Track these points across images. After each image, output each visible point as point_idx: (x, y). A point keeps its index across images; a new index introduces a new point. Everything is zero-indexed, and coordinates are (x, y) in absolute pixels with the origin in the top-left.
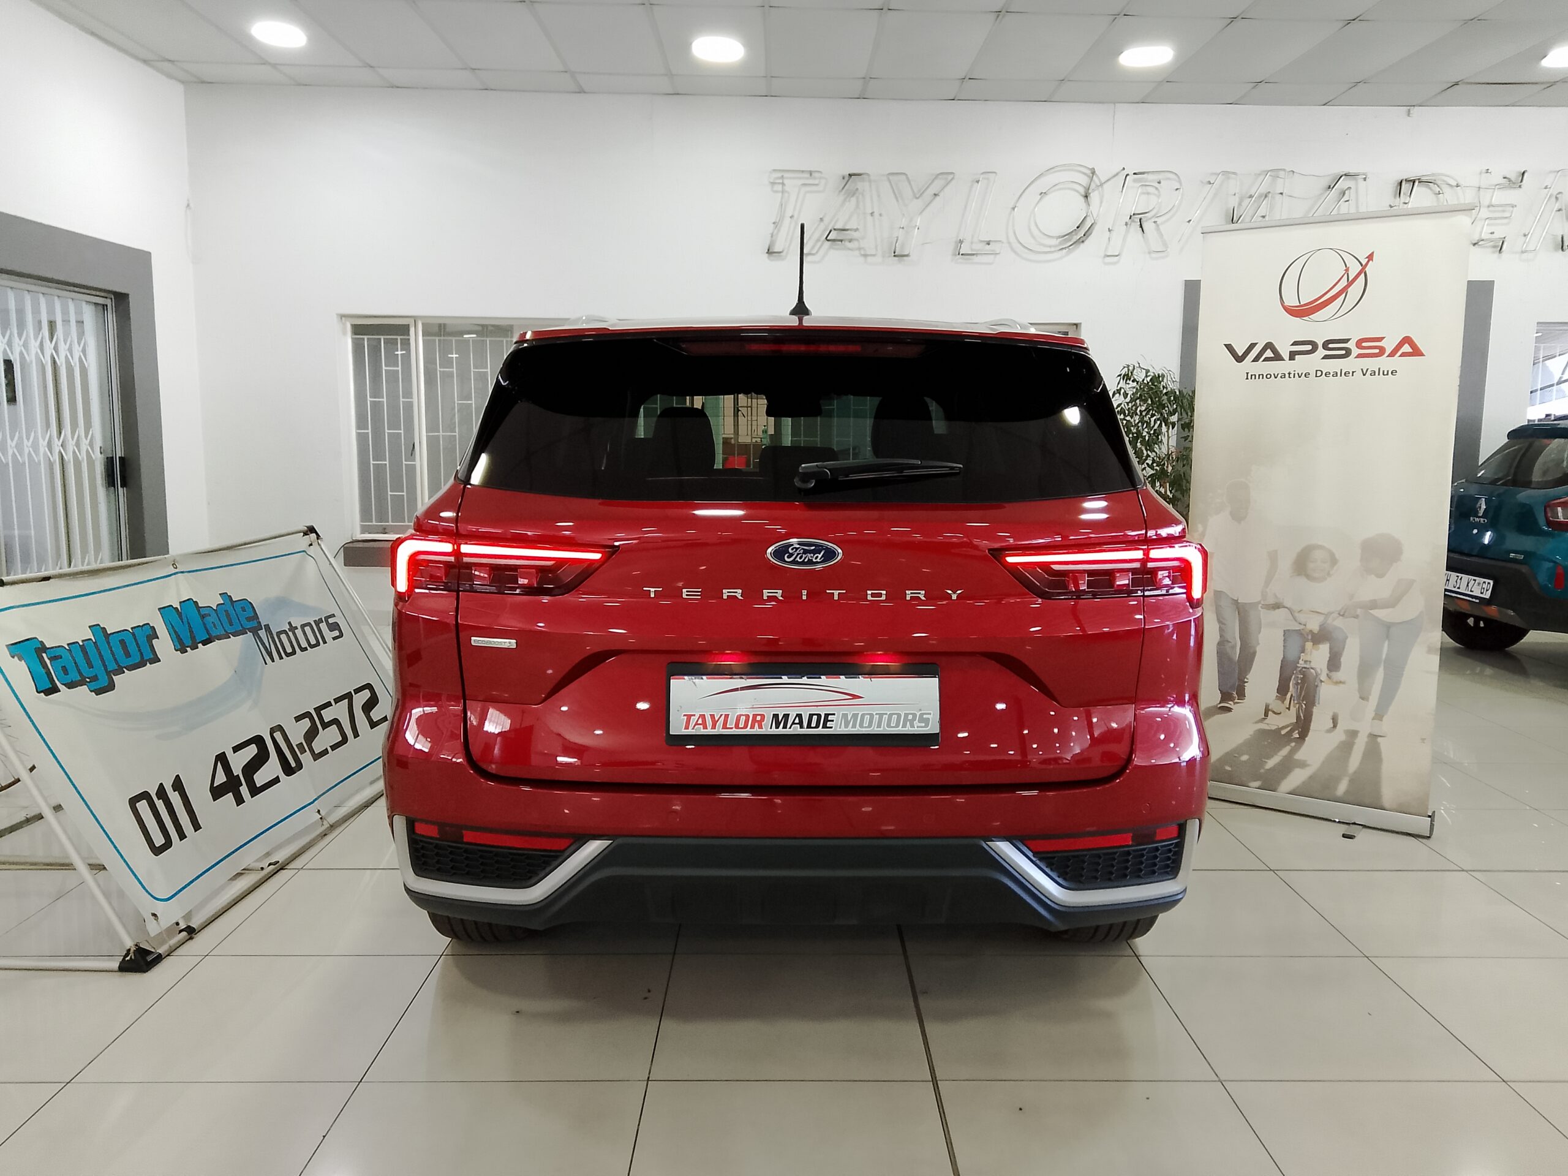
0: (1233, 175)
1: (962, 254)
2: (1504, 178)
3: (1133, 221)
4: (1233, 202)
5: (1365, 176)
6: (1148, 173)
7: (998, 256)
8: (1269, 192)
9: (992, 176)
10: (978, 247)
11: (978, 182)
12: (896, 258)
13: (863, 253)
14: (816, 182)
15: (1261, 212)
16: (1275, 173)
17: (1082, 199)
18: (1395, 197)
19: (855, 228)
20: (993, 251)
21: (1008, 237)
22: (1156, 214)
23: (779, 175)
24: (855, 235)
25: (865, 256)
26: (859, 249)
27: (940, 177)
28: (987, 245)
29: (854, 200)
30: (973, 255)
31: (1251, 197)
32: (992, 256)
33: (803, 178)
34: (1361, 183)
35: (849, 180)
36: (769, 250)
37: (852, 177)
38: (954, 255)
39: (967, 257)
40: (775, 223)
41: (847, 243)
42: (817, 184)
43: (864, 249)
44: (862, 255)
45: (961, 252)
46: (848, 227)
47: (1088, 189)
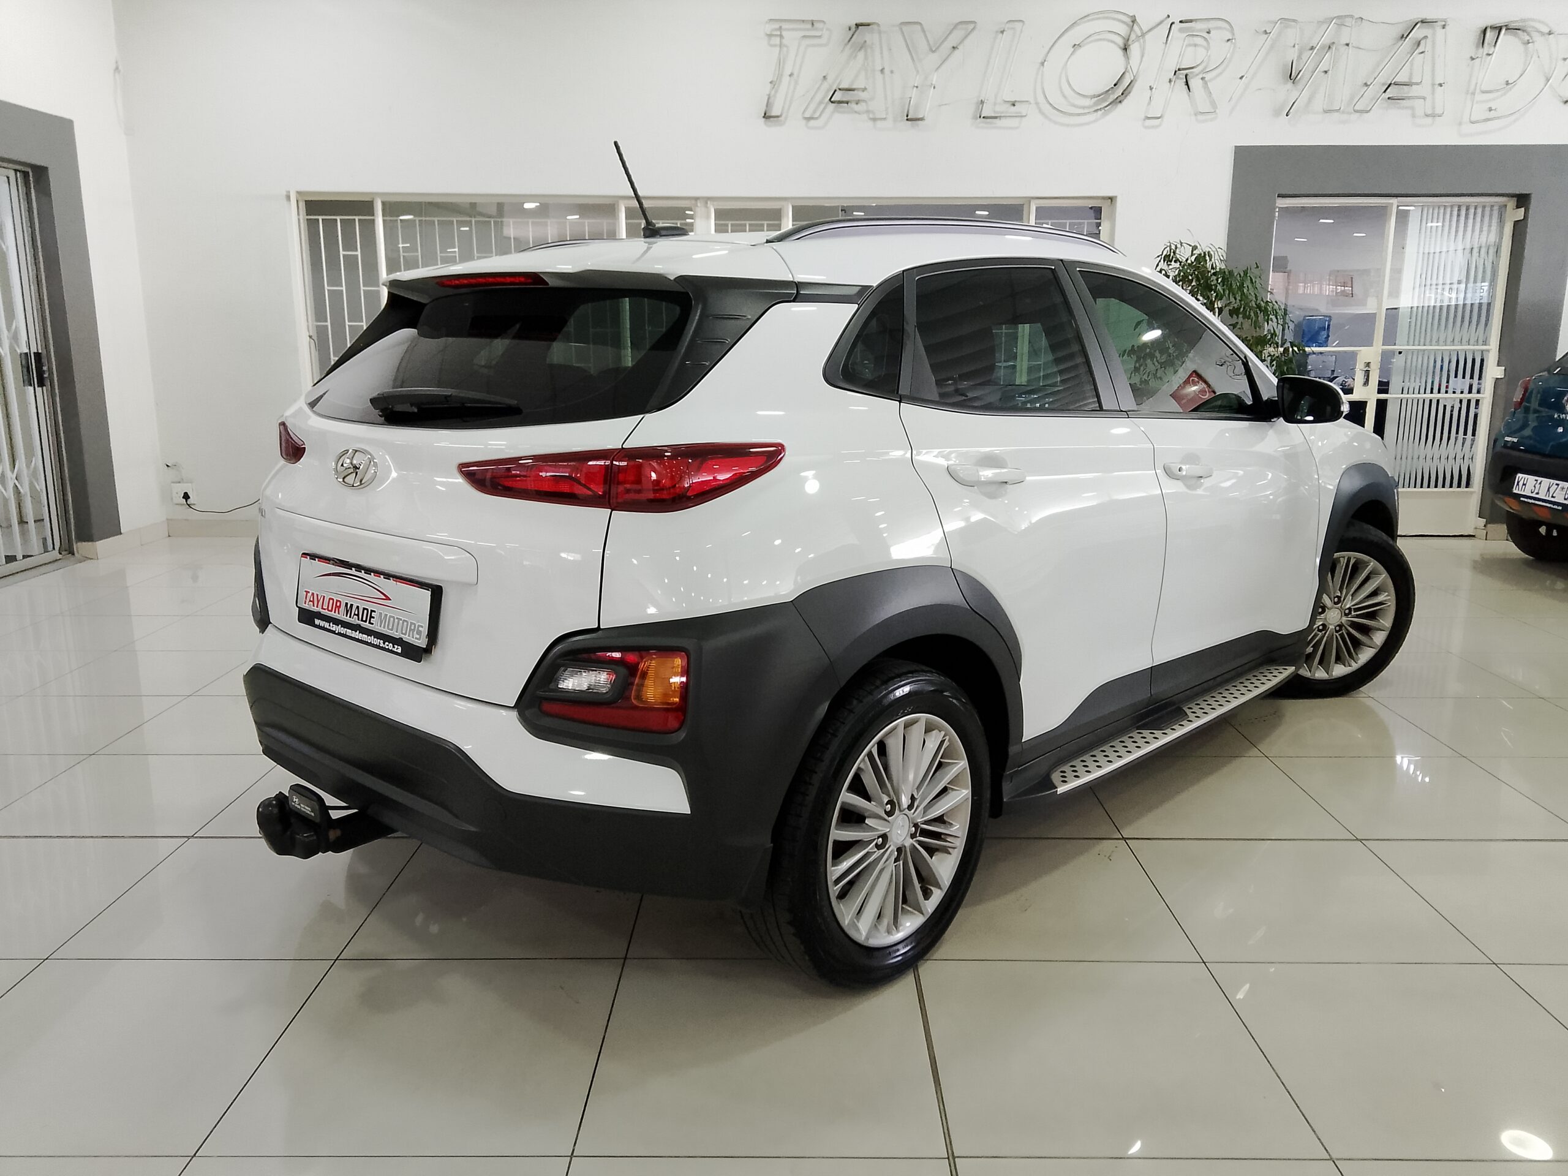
0: (1293, 23)
1: (984, 117)
3: (1177, 78)
4: (1292, 55)
5: (1444, 23)
6: (1196, 20)
7: (1024, 119)
8: (1334, 43)
9: (1018, 25)
10: (1002, 109)
11: (1002, 32)
12: (908, 122)
13: (871, 116)
14: (819, 33)
15: (1323, 66)
16: (1341, 20)
17: (1120, 53)
18: (1477, 47)
19: (863, 87)
20: (1020, 113)
21: (1035, 98)
22: (1205, 68)
23: (777, 26)
24: (862, 95)
25: (874, 120)
26: (868, 112)
27: (960, 26)
28: (1013, 107)
29: (861, 55)
30: (996, 118)
31: (1312, 48)
32: (1018, 119)
33: (804, 29)
34: (1440, 32)
35: (856, 31)
36: (765, 114)
37: (860, 27)
38: (975, 118)
39: (988, 120)
40: (771, 83)
41: (853, 106)
42: (820, 37)
43: (873, 112)
44: (871, 119)
45: (982, 117)
46: (854, 87)
47: (1128, 40)
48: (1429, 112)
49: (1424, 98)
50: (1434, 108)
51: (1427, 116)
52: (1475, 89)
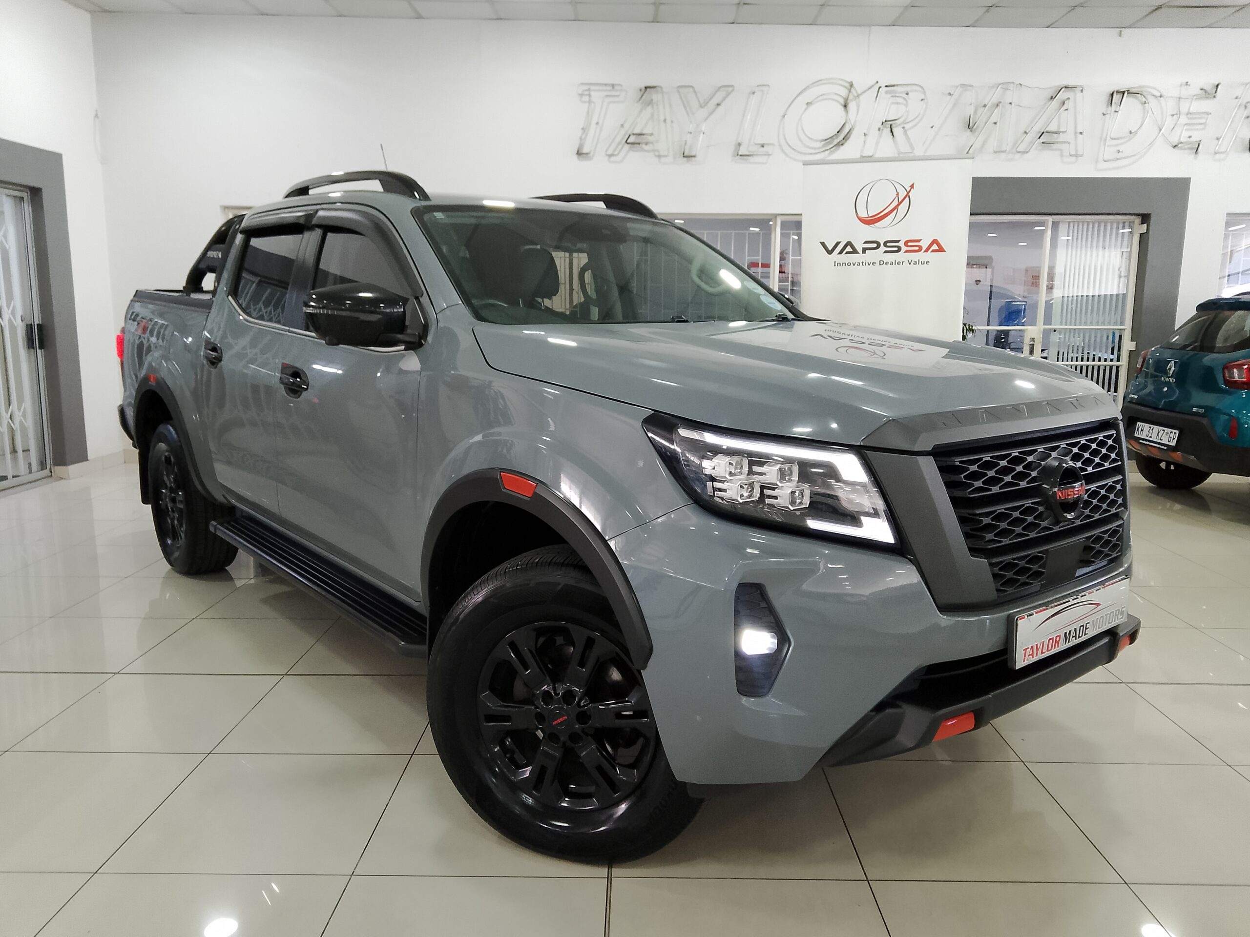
0: (969, 88)
1: (741, 155)
2: (1201, 89)
3: (884, 127)
4: (971, 110)
5: (1081, 89)
6: (897, 85)
7: (770, 156)
8: (1000, 102)
9: (765, 88)
10: (754, 149)
11: (754, 93)
12: (685, 159)
13: (657, 153)
14: (617, 93)
15: (994, 119)
16: (1005, 86)
17: (842, 108)
18: (1107, 106)
19: (650, 132)
20: (767, 152)
21: (779, 142)
22: (905, 120)
23: (586, 87)
24: (651, 138)
25: (659, 156)
26: (654, 151)
27: (722, 89)
28: (762, 148)
29: (649, 109)
30: (750, 155)
31: (985, 106)
32: (766, 157)
33: (606, 90)
34: (1079, 95)
35: (645, 92)
36: (578, 151)
37: (648, 89)
38: (734, 156)
39: (745, 157)
40: (583, 129)
41: (644, 146)
42: (618, 96)
43: (658, 151)
44: (656, 156)
45: (740, 154)
46: (644, 132)
47: (847, 99)
48: (1073, 153)
49: (1069, 143)
50: (1076, 151)
51: (1071, 155)
52: (1106, 138)
